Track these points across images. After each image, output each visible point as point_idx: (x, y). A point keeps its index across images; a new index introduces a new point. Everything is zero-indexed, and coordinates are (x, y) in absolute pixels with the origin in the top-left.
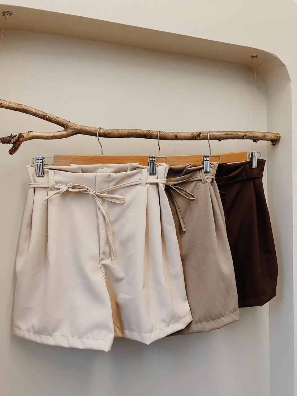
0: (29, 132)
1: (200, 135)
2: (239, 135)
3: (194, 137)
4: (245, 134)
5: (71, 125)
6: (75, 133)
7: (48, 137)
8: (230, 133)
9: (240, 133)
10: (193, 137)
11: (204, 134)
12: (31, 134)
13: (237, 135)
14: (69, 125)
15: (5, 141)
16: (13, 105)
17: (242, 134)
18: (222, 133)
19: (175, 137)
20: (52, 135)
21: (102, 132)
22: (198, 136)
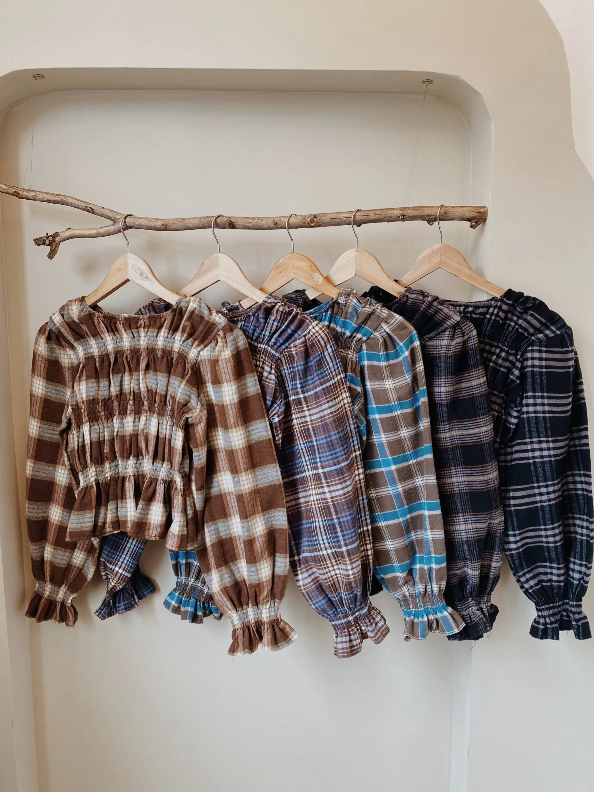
0: (66, 230)
1: (315, 220)
2: (390, 215)
3: (306, 223)
4: (401, 212)
5: (118, 217)
7: (90, 234)
8: (373, 212)
9: (392, 212)
10: (304, 223)
11: (323, 218)
12: (69, 233)
13: (387, 215)
14: (116, 217)
15: (40, 242)
16: (50, 197)
17: (397, 213)
19: (274, 225)
20: (94, 232)
21: (159, 223)
22: (312, 221)
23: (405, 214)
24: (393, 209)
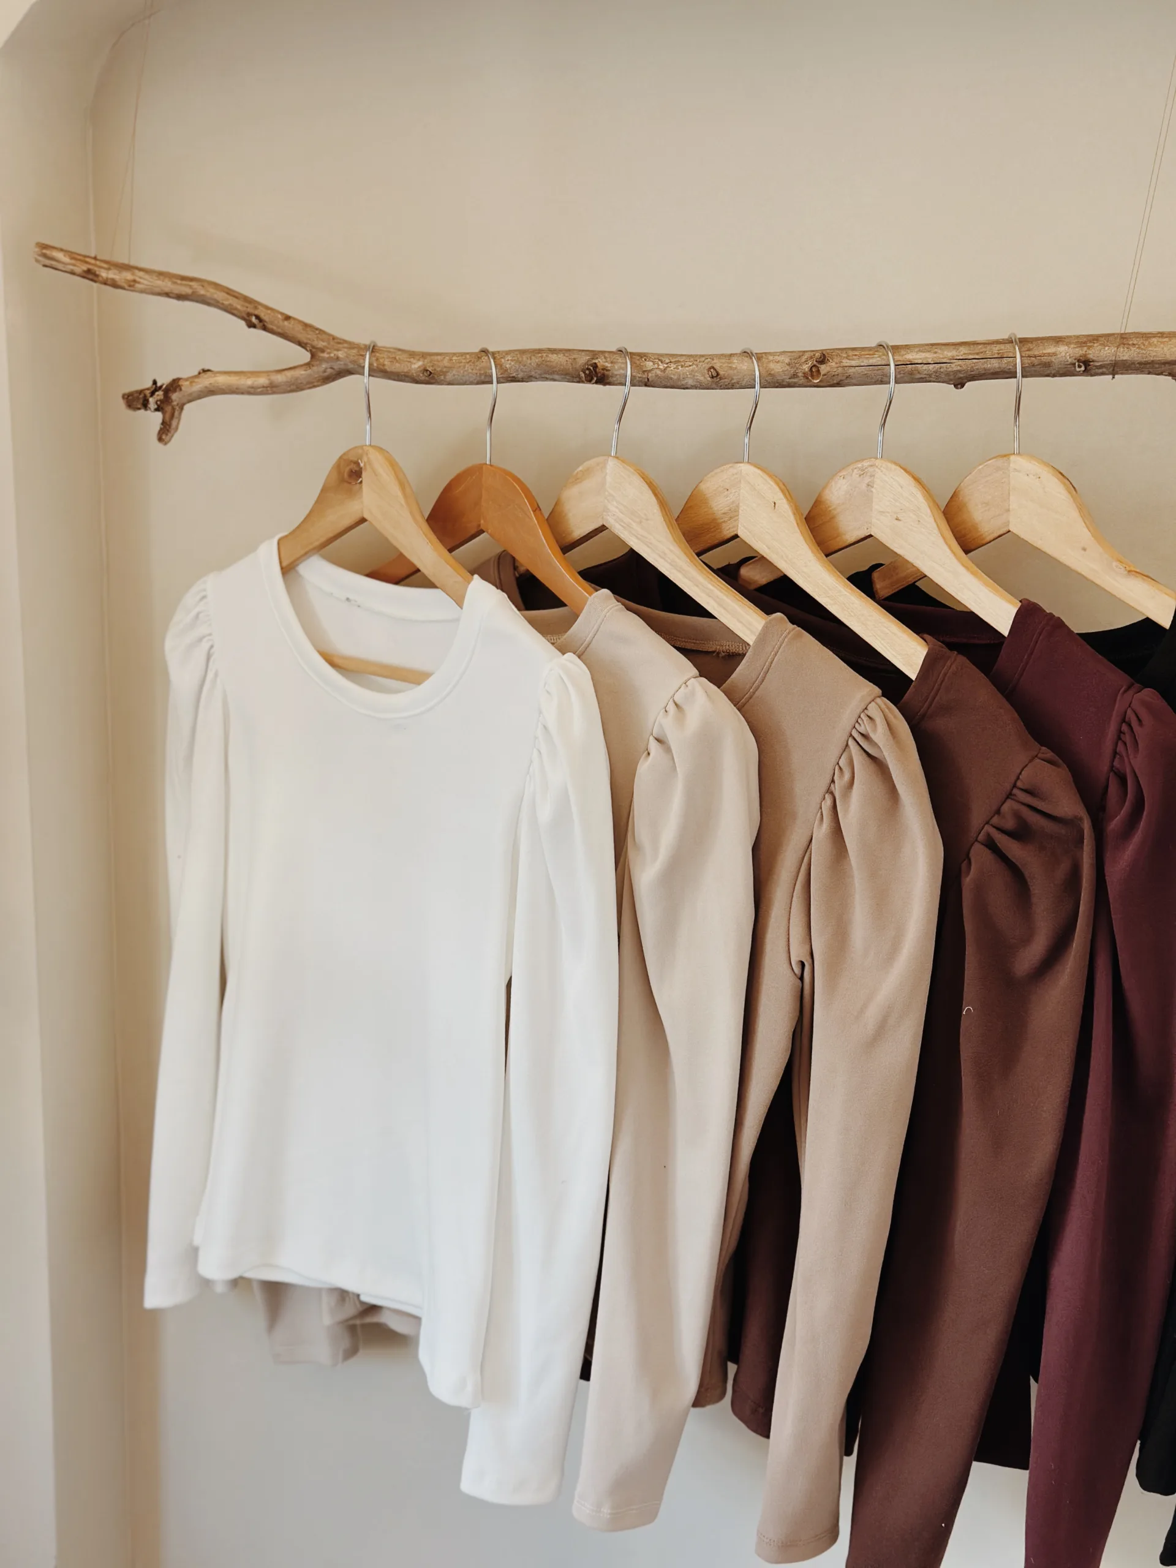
0: (199, 373)
1: (824, 369)
2: (1045, 359)
3: (800, 374)
4: (1079, 352)
5: (321, 344)
6: (335, 373)
7: (252, 388)
8: (996, 349)
9: (1051, 349)
10: (795, 376)
11: (846, 362)
12: (207, 381)
13: (1036, 361)
14: (315, 343)
15: (135, 400)
17: (1065, 353)
18: (949, 353)
19: (713, 377)
20: (262, 381)
21: (417, 365)
22: (814, 371)
23: (1091, 357)
24: (1058, 340)
